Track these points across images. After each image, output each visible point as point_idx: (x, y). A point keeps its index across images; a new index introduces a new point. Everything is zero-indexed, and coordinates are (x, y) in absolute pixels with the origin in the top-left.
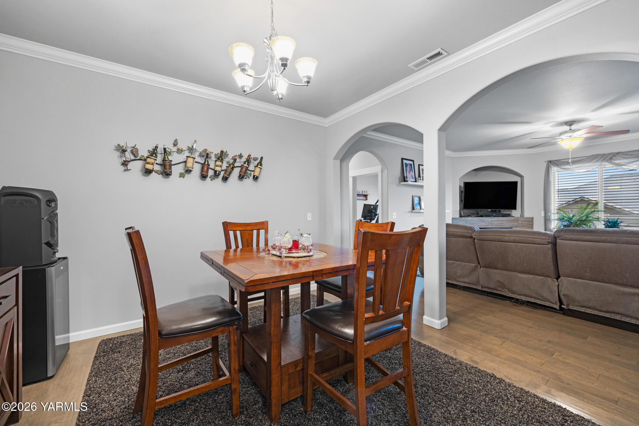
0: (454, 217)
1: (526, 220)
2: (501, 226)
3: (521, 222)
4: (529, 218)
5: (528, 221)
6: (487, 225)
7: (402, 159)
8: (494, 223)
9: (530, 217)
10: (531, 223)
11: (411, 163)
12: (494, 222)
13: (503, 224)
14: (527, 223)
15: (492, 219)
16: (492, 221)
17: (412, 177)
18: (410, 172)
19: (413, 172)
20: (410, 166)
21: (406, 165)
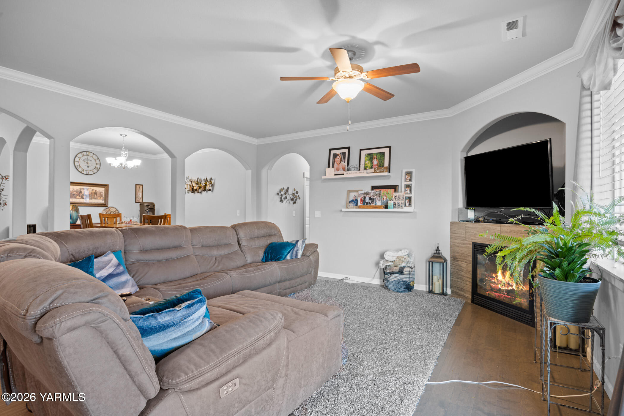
0: (453, 221)
11: (347, 151)
15: (502, 228)
16: (502, 232)
17: (342, 169)
18: (340, 163)
19: (345, 162)
20: (341, 155)
21: (335, 156)
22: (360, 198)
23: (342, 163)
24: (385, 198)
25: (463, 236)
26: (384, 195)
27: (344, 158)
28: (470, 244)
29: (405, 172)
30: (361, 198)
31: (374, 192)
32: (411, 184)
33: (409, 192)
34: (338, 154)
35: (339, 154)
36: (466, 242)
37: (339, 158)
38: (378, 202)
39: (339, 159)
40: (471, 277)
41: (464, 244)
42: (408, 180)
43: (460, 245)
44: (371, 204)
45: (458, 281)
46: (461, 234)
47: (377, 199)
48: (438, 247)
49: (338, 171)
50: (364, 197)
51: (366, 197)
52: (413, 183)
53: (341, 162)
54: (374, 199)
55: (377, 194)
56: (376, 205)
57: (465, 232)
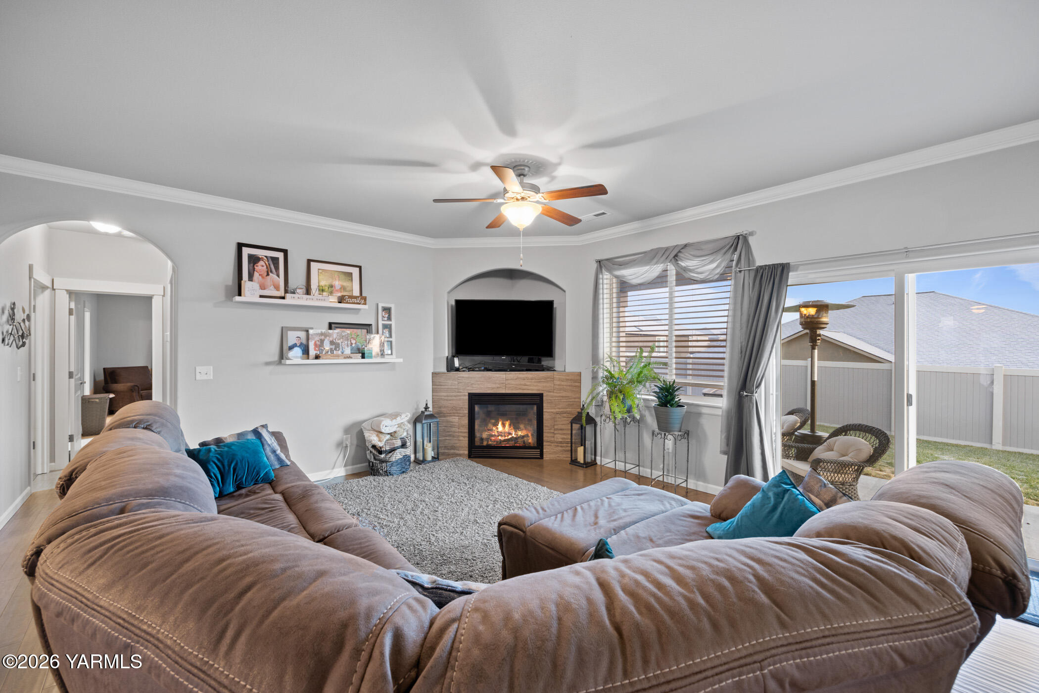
0: (438, 370)
1: (567, 378)
2: (523, 390)
3: (558, 383)
4: (572, 374)
5: (571, 380)
6: (498, 388)
7: (240, 246)
8: (509, 384)
9: (575, 373)
10: (577, 384)
11: (280, 255)
12: (509, 382)
13: (525, 385)
14: (569, 384)
15: (507, 375)
16: (506, 380)
17: (272, 286)
18: (268, 275)
19: (278, 276)
20: (268, 261)
21: (254, 260)
22: (313, 342)
23: (273, 276)
24: (353, 342)
25: (454, 387)
26: (352, 338)
27: (277, 268)
28: (465, 395)
29: (382, 307)
30: (316, 342)
31: (338, 333)
32: (390, 325)
33: (388, 336)
34: (260, 257)
35: (262, 258)
36: (458, 394)
37: (264, 264)
38: (346, 348)
39: (265, 267)
40: (467, 431)
41: (455, 396)
42: (386, 319)
43: (450, 398)
44: (335, 352)
45: (447, 440)
46: (451, 385)
47: (343, 344)
48: (427, 404)
49: (264, 289)
50: (321, 340)
51: (324, 340)
52: (393, 323)
53: (270, 274)
54: (339, 344)
55: (343, 336)
56: (342, 353)
57: (457, 383)
